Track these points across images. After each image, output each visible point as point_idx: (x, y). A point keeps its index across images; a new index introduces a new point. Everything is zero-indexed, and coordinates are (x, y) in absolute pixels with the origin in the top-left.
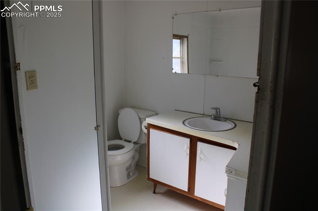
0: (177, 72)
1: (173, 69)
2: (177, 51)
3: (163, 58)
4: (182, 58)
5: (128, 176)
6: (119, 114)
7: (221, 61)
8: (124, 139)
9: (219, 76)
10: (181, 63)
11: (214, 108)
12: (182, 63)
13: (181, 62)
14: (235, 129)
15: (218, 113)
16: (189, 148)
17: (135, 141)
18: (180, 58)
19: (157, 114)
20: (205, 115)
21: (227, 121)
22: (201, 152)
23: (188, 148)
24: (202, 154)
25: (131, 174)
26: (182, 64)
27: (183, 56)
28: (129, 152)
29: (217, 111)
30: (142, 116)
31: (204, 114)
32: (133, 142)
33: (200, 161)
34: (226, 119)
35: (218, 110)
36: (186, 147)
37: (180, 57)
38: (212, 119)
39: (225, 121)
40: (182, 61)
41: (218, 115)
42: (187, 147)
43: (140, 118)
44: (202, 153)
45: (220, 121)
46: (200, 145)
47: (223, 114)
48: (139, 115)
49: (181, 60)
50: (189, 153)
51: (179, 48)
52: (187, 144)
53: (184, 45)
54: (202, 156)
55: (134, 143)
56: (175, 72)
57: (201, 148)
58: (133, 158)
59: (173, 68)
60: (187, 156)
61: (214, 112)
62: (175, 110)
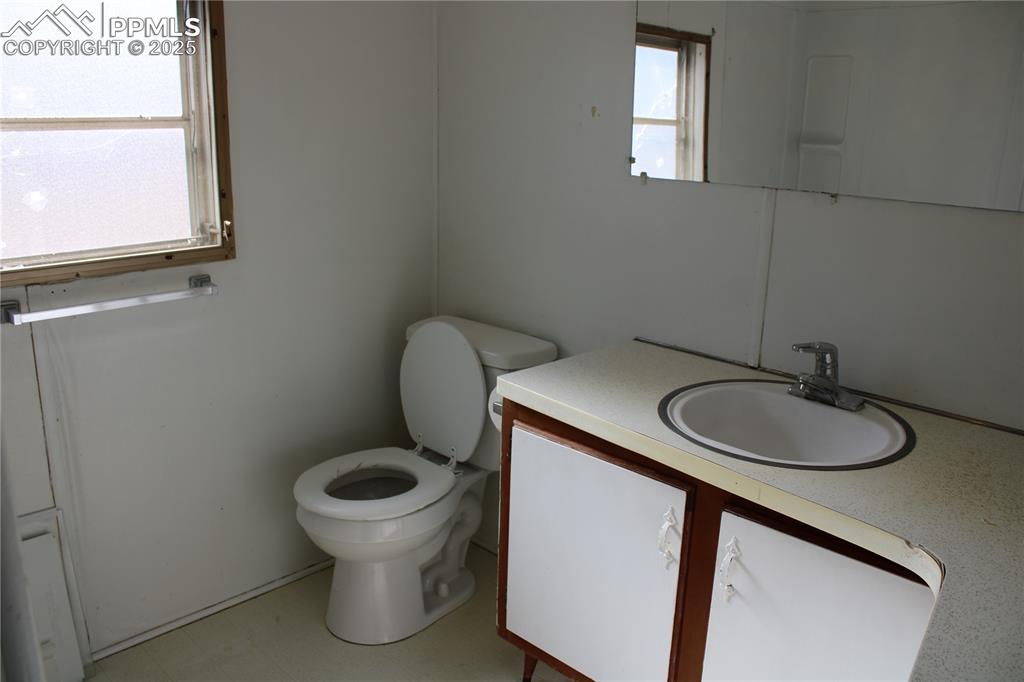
0: (649, 175)
1: (632, 160)
2: (666, 96)
3: (594, 110)
4: (683, 124)
5: (430, 599)
6: (405, 343)
7: (837, 142)
8: (419, 447)
9: (839, 198)
10: (678, 145)
11: (807, 348)
12: (684, 142)
13: (678, 139)
14: (908, 458)
15: (829, 372)
16: (681, 531)
17: (464, 458)
18: (677, 123)
19: (559, 354)
20: (764, 370)
21: (869, 408)
22: (737, 559)
23: (676, 531)
24: (738, 567)
25: (444, 589)
26: (682, 148)
27: (687, 114)
28: (430, 509)
29: (823, 359)
30: (493, 357)
31: (763, 365)
32: (453, 461)
33: (729, 600)
34: (863, 400)
35: (828, 356)
36: (667, 524)
37: (673, 117)
38: (798, 396)
39: (860, 408)
40: (683, 136)
41: (828, 378)
42: (673, 527)
43: (484, 367)
44: (741, 564)
45: (834, 406)
46: (732, 528)
47: (850, 372)
48: (485, 352)
49: (678, 132)
50: (678, 556)
51: (675, 86)
52: (673, 511)
53: (692, 69)
54: (740, 581)
55: (460, 465)
56: (644, 174)
57: (736, 542)
58: (455, 525)
59: (633, 156)
60: (668, 567)
61: (807, 364)
62: (636, 339)
